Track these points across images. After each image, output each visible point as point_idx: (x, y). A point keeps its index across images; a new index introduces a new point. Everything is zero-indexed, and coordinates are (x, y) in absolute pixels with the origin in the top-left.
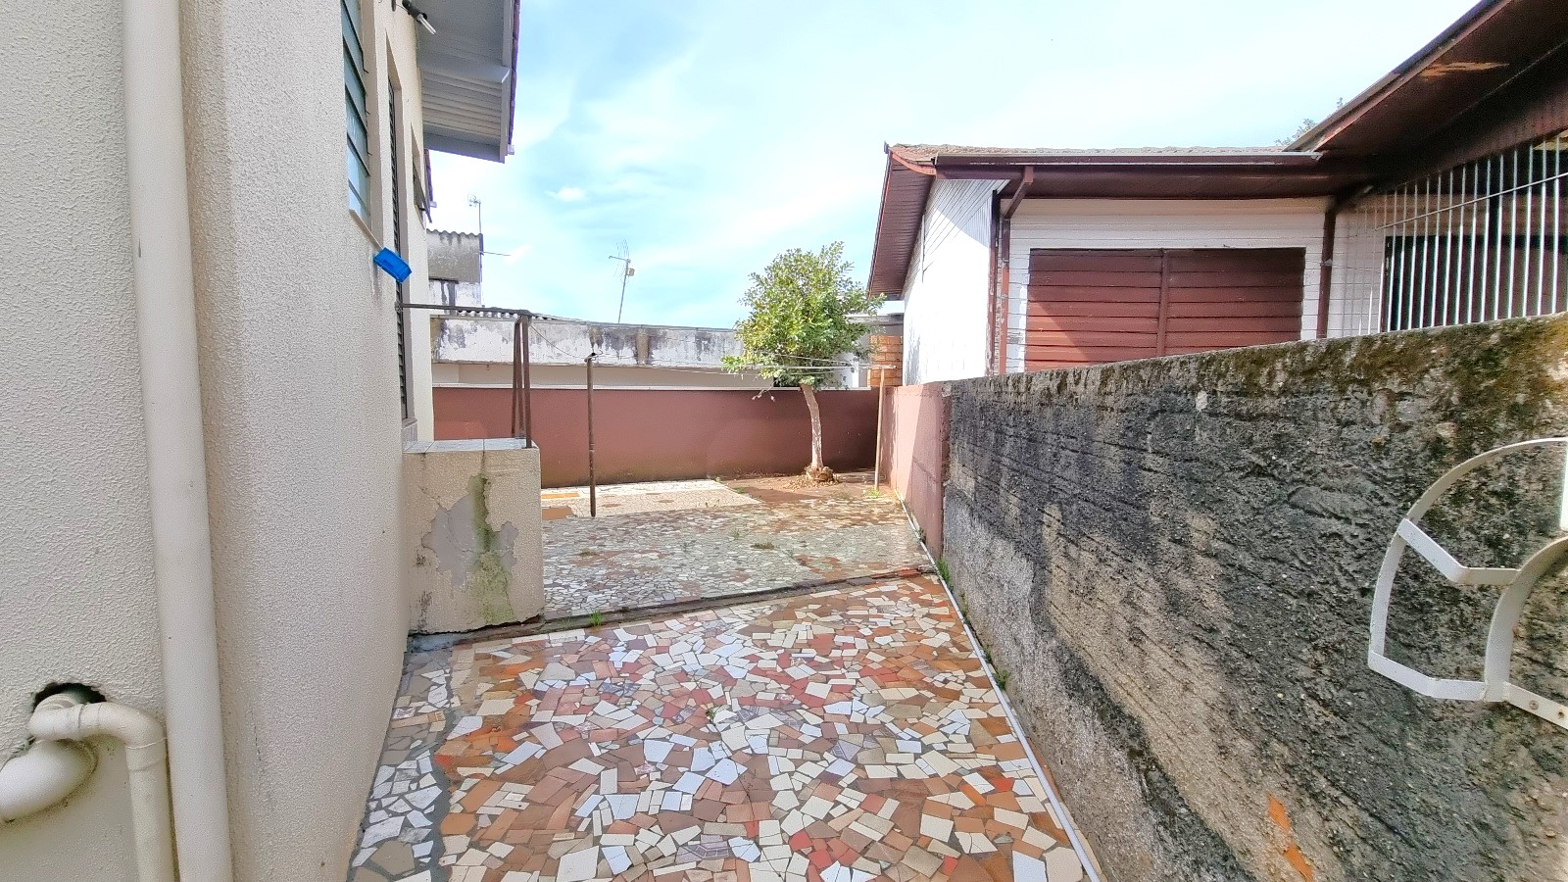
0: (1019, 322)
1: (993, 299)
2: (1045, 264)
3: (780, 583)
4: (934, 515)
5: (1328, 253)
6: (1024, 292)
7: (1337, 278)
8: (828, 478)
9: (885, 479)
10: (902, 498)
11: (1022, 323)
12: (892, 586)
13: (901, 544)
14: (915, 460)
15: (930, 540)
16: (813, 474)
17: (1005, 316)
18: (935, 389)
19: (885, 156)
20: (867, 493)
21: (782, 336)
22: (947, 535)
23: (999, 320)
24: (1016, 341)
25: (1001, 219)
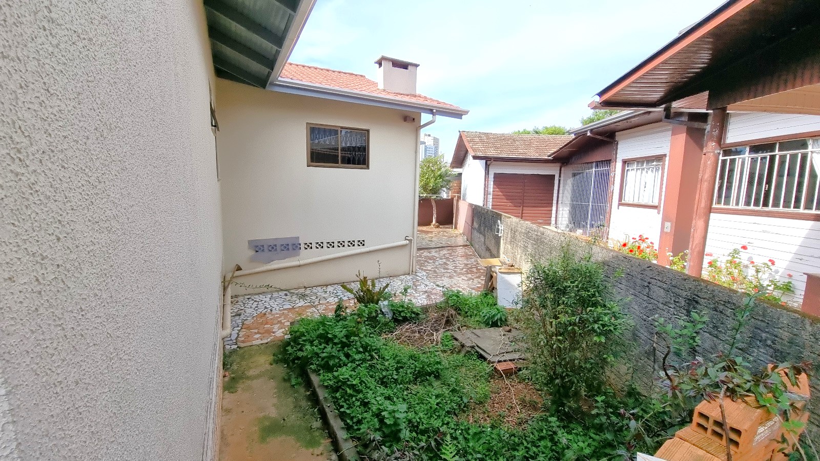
0: (491, 190)
1: (485, 184)
2: (498, 177)
3: (438, 246)
4: (470, 234)
5: (560, 176)
6: (492, 183)
7: (561, 182)
8: (438, 227)
9: (456, 228)
10: (461, 232)
11: (492, 190)
12: (461, 247)
13: (461, 240)
14: (466, 222)
15: (469, 240)
16: (434, 225)
17: (488, 188)
18: (471, 205)
19: (459, 133)
20: (451, 231)
21: (427, 184)
22: (473, 237)
23: (486, 189)
24: (490, 194)
25: (487, 167)
